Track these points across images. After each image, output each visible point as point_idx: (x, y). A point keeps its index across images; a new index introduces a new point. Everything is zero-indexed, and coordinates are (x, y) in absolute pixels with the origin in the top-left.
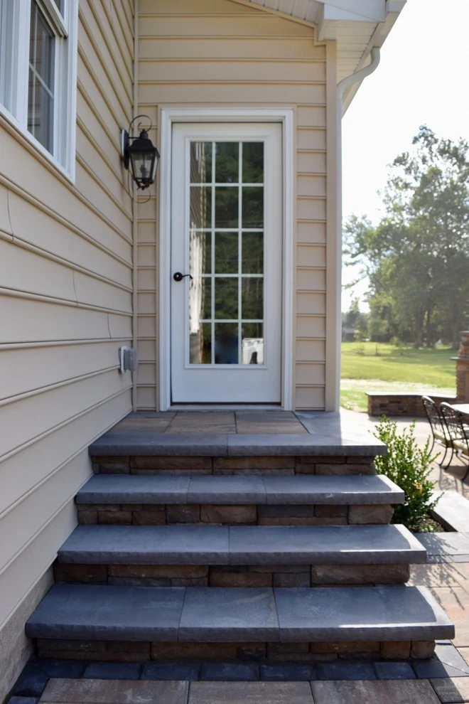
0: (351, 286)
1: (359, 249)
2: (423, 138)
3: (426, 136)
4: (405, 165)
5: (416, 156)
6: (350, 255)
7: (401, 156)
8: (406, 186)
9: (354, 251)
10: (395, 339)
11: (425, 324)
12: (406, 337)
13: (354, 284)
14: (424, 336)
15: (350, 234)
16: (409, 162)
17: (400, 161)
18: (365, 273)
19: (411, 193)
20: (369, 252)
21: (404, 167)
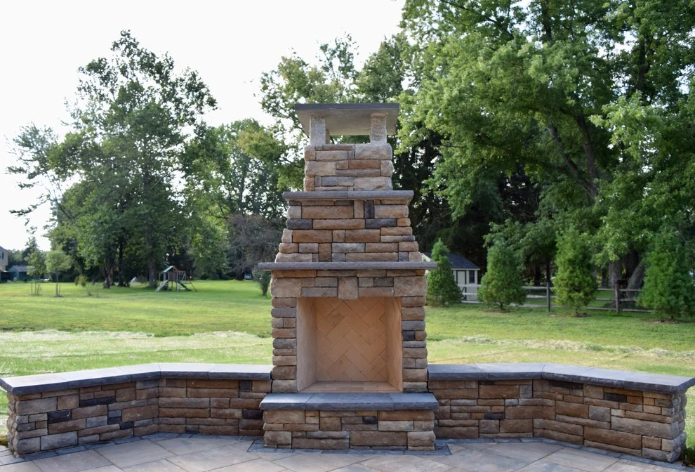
0: (27, 212)
1: (38, 169)
2: (124, 46)
3: (128, 44)
4: (101, 73)
5: (115, 66)
6: (27, 175)
7: (97, 61)
8: (102, 97)
9: (32, 170)
10: (82, 278)
11: (117, 261)
12: (94, 275)
13: (30, 211)
14: (116, 273)
15: (27, 148)
16: (106, 71)
17: (96, 67)
18: (45, 198)
19: (106, 107)
20: (51, 172)
21: (99, 75)
